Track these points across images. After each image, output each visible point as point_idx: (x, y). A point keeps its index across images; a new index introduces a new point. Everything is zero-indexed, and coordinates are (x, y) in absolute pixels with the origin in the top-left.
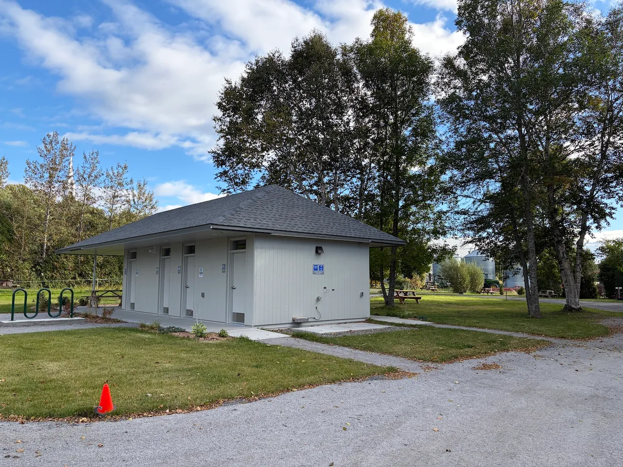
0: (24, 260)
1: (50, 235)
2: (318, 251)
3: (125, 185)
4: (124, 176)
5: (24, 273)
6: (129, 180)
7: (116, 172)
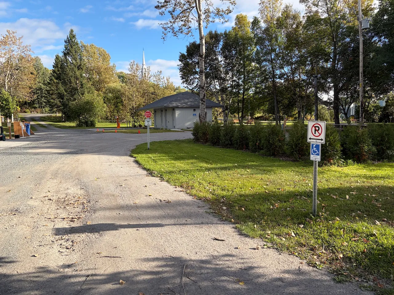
0: (128, 113)
1: (135, 102)
2: (194, 110)
3: (161, 80)
4: (160, 76)
5: (128, 117)
6: (162, 77)
7: (157, 74)
